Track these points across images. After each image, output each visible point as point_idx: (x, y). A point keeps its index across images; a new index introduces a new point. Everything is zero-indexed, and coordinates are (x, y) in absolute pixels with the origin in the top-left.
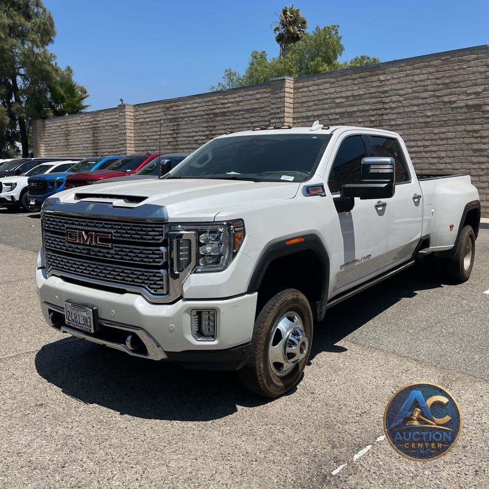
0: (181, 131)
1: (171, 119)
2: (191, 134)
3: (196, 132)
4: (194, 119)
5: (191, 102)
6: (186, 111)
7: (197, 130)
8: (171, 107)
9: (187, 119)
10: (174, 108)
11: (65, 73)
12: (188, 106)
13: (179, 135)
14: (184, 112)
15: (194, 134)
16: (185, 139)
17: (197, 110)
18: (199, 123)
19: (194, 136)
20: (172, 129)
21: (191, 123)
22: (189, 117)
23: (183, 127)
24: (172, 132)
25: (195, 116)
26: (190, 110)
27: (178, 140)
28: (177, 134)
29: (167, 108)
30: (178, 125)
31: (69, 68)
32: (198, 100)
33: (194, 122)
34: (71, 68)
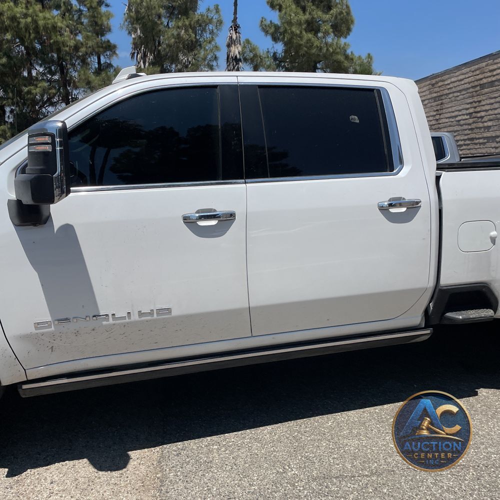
0: (444, 111)
1: (436, 97)
2: (453, 114)
3: (460, 111)
4: (459, 94)
5: (457, 74)
6: (451, 86)
7: (460, 108)
8: (437, 83)
9: (451, 96)
10: (440, 84)
11: (365, 61)
12: (453, 80)
13: (442, 116)
14: (449, 87)
15: (456, 113)
16: (447, 120)
17: (463, 82)
18: (464, 98)
19: (456, 116)
20: (435, 109)
21: (455, 101)
22: (454, 92)
23: (447, 106)
24: (435, 113)
25: (460, 91)
26: (455, 84)
27: (440, 122)
28: (440, 114)
29: (433, 85)
30: (442, 104)
31: (369, 54)
32: (465, 71)
33: (458, 99)
34: (371, 55)
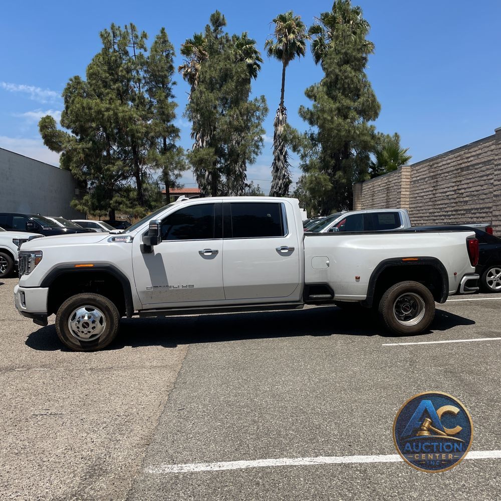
0: (438, 187)
1: (433, 176)
2: (444, 190)
3: (448, 188)
4: (447, 174)
5: (446, 158)
6: (442, 168)
7: (449, 186)
8: (433, 164)
9: (442, 175)
10: (435, 166)
11: (393, 139)
12: (444, 163)
13: (437, 192)
14: (441, 168)
15: (446, 190)
16: (440, 195)
17: (450, 166)
18: (451, 178)
19: (446, 192)
20: (433, 185)
21: (446, 179)
22: (444, 173)
23: (441, 184)
24: (432, 189)
25: (448, 172)
26: (445, 167)
27: (436, 196)
28: (436, 190)
29: (431, 166)
30: (437, 181)
31: (396, 134)
32: (451, 156)
33: (447, 178)
34: (398, 134)
